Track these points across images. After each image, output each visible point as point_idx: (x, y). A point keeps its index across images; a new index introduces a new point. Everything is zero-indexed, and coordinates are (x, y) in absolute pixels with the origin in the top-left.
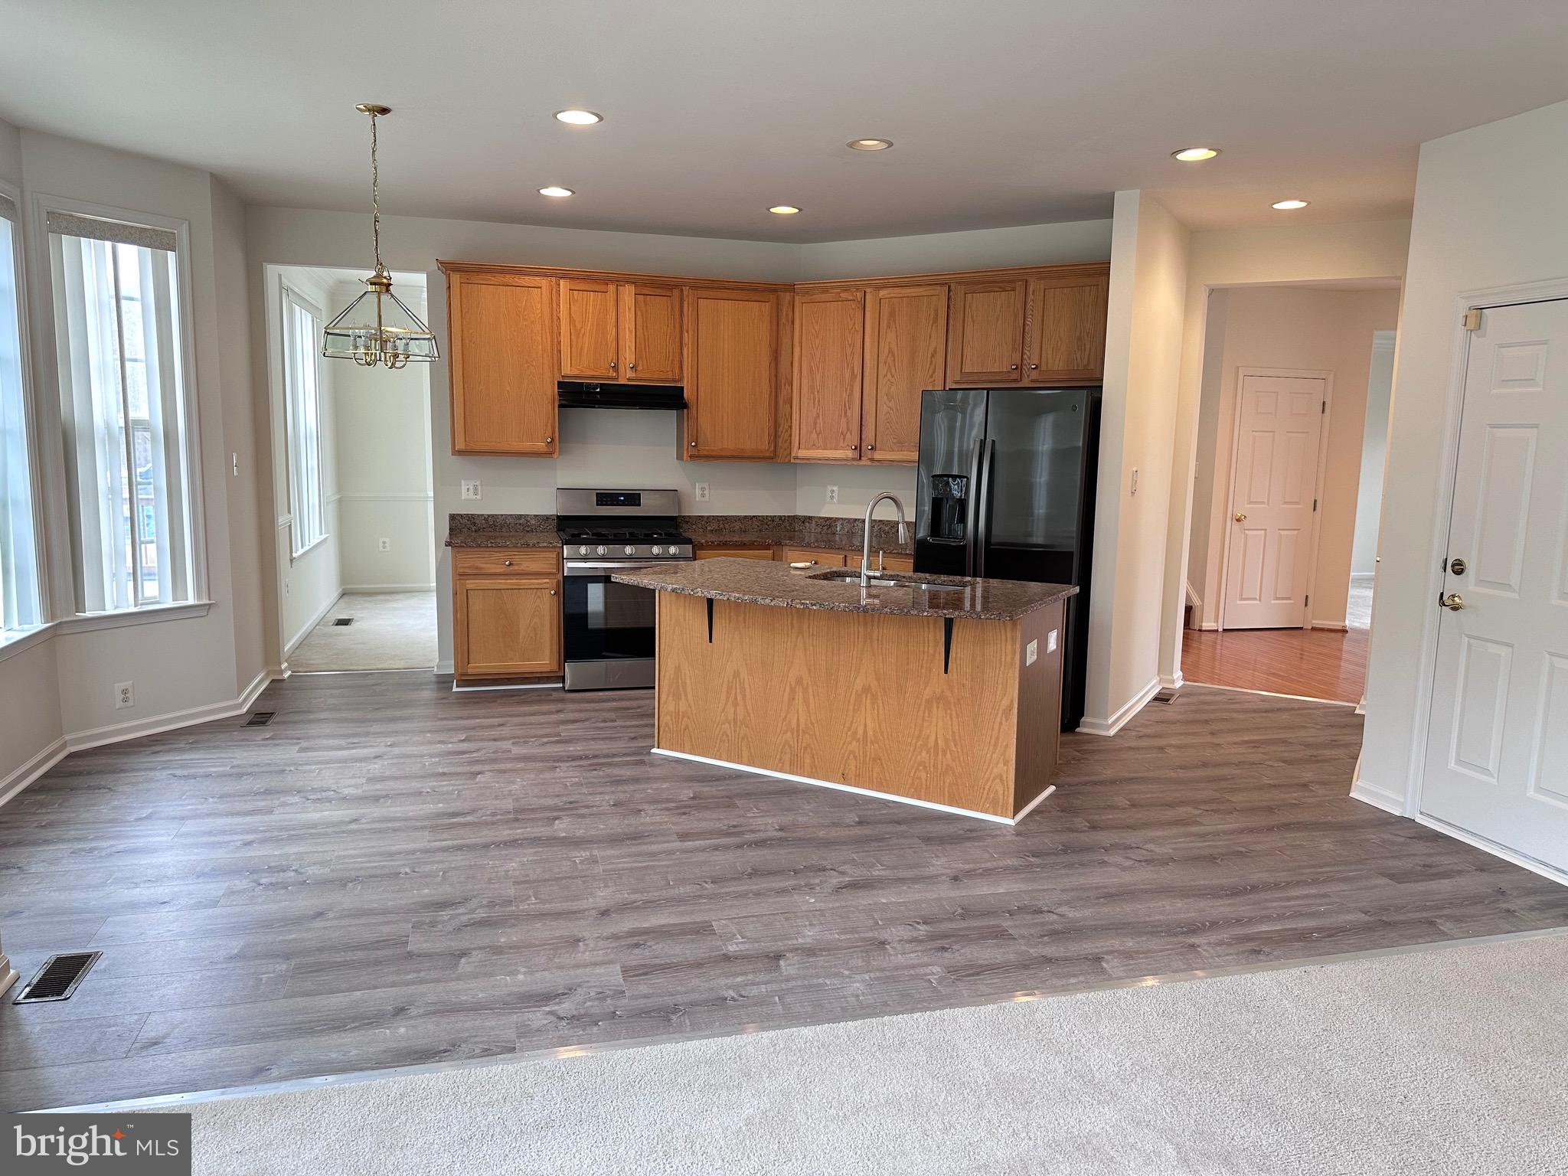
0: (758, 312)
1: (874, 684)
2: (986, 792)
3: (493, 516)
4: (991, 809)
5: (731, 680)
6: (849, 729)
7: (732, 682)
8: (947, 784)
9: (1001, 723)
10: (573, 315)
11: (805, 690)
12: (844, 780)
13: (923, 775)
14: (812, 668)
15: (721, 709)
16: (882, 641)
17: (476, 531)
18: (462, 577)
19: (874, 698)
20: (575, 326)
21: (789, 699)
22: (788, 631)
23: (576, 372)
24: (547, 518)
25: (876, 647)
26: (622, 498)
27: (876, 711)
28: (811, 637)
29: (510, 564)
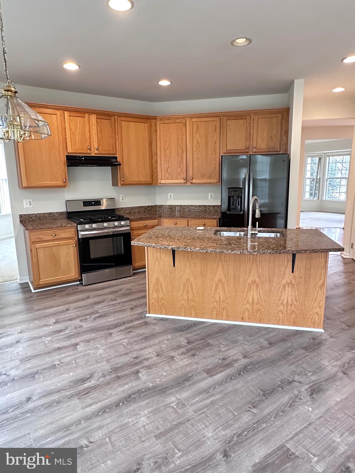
0: (143, 127)
1: (258, 280)
2: (310, 319)
3: (39, 214)
4: (312, 326)
5: (185, 282)
6: (245, 299)
7: (186, 283)
8: (292, 318)
9: (318, 291)
10: (71, 127)
11: (223, 285)
12: (243, 320)
13: (281, 315)
14: (227, 275)
15: (180, 294)
16: (261, 261)
17: (32, 221)
18: (34, 243)
19: (257, 286)
20: (72, 132)
21: (215, 288)
22: (214, 259)
23: (74, 151)
24: (62, 213)
25: (258, 264)
26: (93, 203)
27: (258, 291)
28: (226, 262)
29: (55, 235)
